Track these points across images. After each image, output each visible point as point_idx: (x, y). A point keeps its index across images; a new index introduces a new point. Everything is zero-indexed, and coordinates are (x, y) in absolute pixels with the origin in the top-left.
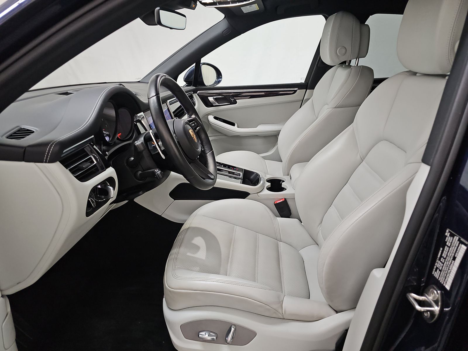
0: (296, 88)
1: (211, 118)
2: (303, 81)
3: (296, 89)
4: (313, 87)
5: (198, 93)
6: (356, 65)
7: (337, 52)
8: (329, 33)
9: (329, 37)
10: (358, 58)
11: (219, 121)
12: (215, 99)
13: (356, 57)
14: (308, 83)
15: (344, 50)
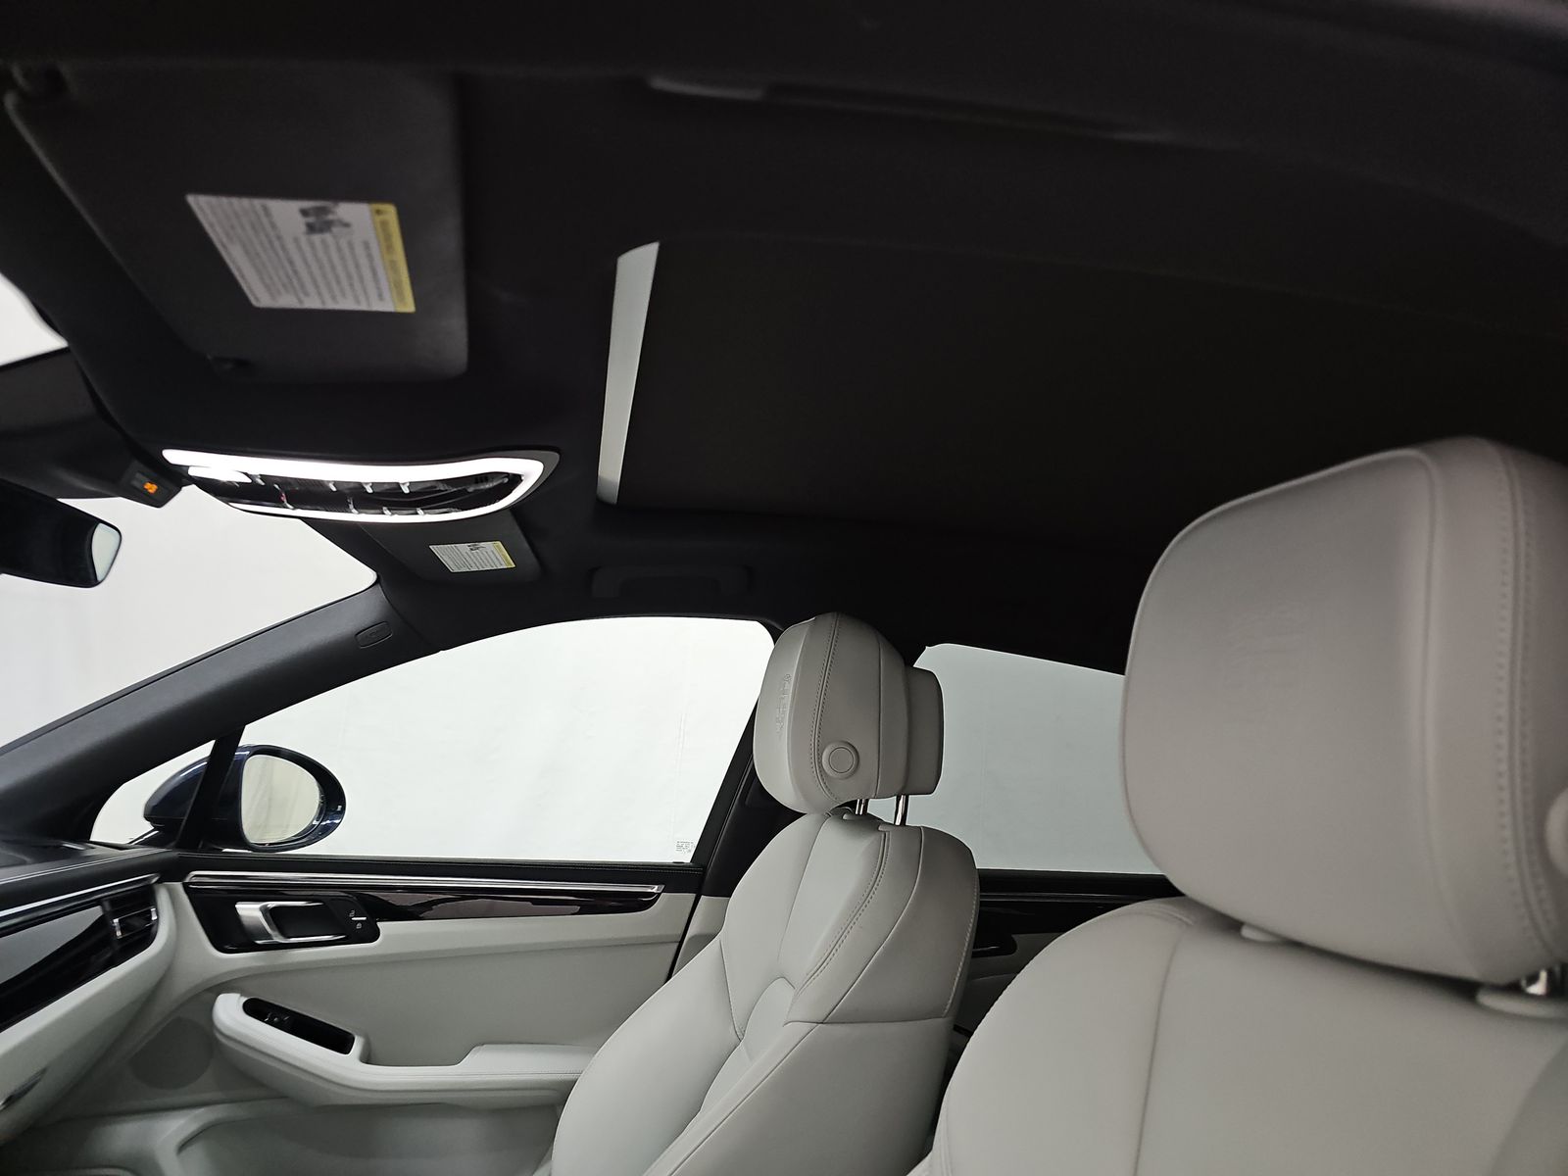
0: (656, 887)
1: (229, 1011)
2: (686, 857)
3: (655, 889)
4: (725, 888)
5: (187, 880)
6: (898, 823)
7: (820, 763)
8: (790, 687)
9: (788, 698)
10: (904, 792)
11: (271, 1023)
12: (270, 914)
13: (898, 788)
14: (705, 868)
15: (849, 759)
